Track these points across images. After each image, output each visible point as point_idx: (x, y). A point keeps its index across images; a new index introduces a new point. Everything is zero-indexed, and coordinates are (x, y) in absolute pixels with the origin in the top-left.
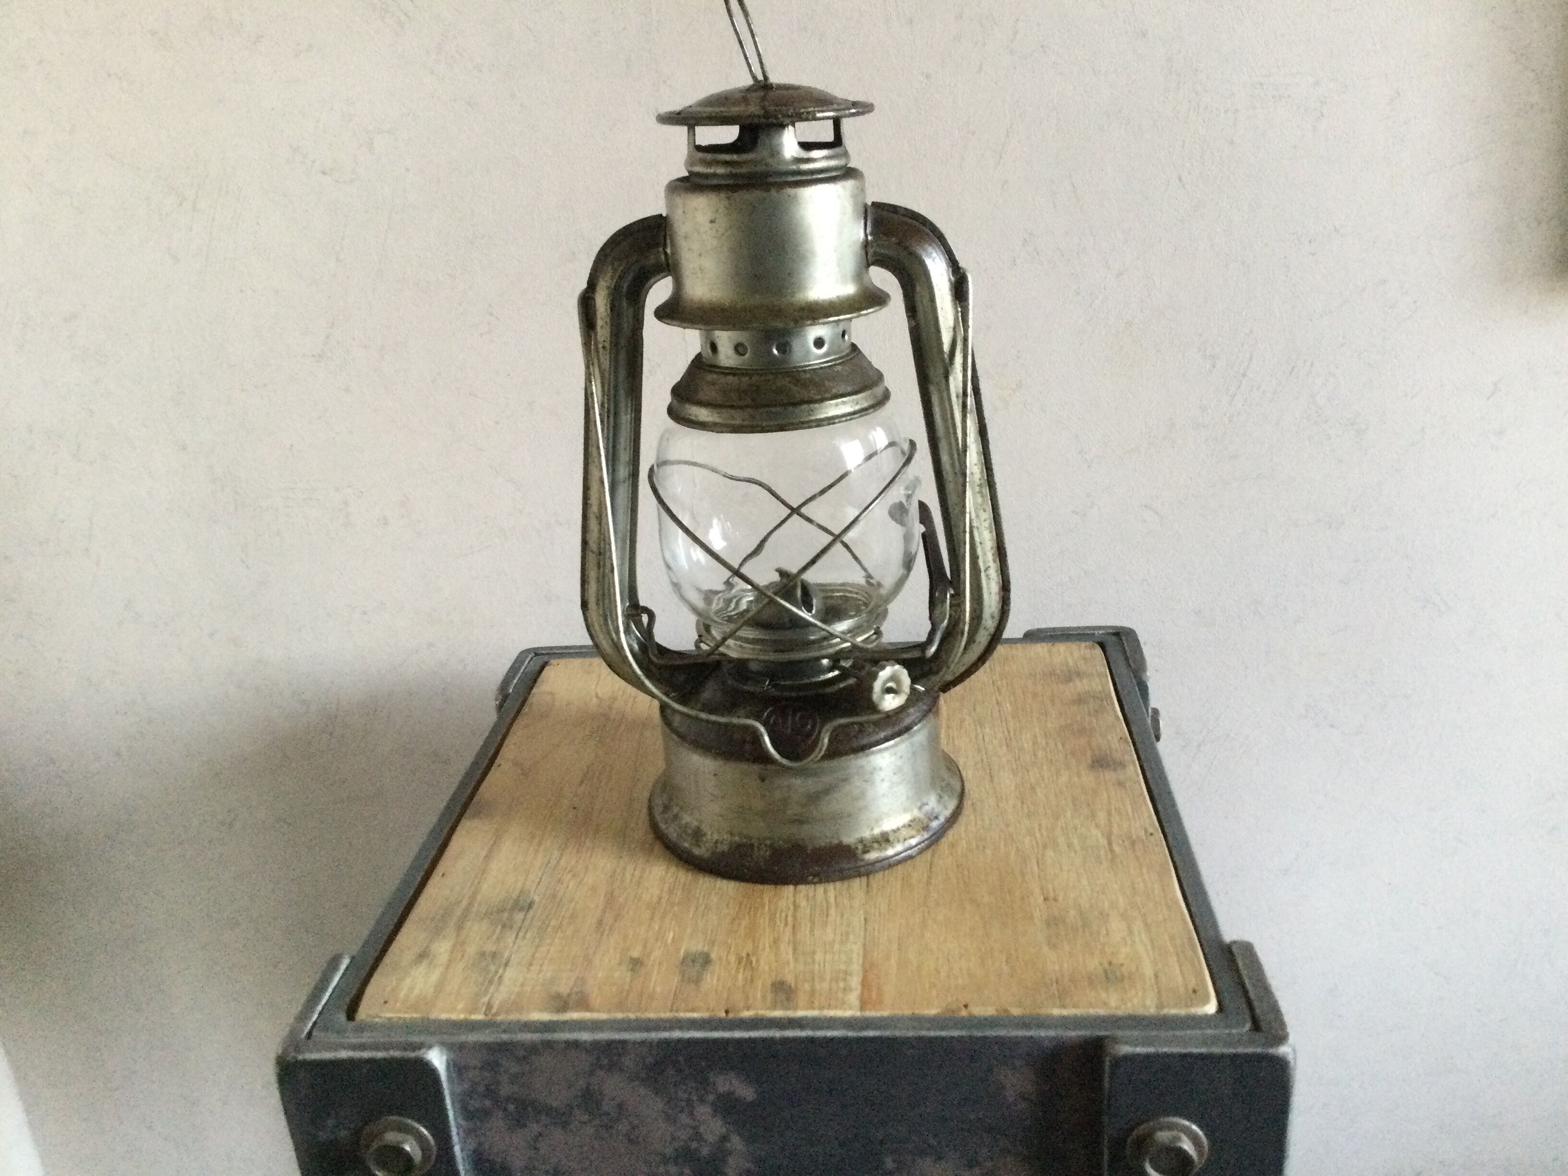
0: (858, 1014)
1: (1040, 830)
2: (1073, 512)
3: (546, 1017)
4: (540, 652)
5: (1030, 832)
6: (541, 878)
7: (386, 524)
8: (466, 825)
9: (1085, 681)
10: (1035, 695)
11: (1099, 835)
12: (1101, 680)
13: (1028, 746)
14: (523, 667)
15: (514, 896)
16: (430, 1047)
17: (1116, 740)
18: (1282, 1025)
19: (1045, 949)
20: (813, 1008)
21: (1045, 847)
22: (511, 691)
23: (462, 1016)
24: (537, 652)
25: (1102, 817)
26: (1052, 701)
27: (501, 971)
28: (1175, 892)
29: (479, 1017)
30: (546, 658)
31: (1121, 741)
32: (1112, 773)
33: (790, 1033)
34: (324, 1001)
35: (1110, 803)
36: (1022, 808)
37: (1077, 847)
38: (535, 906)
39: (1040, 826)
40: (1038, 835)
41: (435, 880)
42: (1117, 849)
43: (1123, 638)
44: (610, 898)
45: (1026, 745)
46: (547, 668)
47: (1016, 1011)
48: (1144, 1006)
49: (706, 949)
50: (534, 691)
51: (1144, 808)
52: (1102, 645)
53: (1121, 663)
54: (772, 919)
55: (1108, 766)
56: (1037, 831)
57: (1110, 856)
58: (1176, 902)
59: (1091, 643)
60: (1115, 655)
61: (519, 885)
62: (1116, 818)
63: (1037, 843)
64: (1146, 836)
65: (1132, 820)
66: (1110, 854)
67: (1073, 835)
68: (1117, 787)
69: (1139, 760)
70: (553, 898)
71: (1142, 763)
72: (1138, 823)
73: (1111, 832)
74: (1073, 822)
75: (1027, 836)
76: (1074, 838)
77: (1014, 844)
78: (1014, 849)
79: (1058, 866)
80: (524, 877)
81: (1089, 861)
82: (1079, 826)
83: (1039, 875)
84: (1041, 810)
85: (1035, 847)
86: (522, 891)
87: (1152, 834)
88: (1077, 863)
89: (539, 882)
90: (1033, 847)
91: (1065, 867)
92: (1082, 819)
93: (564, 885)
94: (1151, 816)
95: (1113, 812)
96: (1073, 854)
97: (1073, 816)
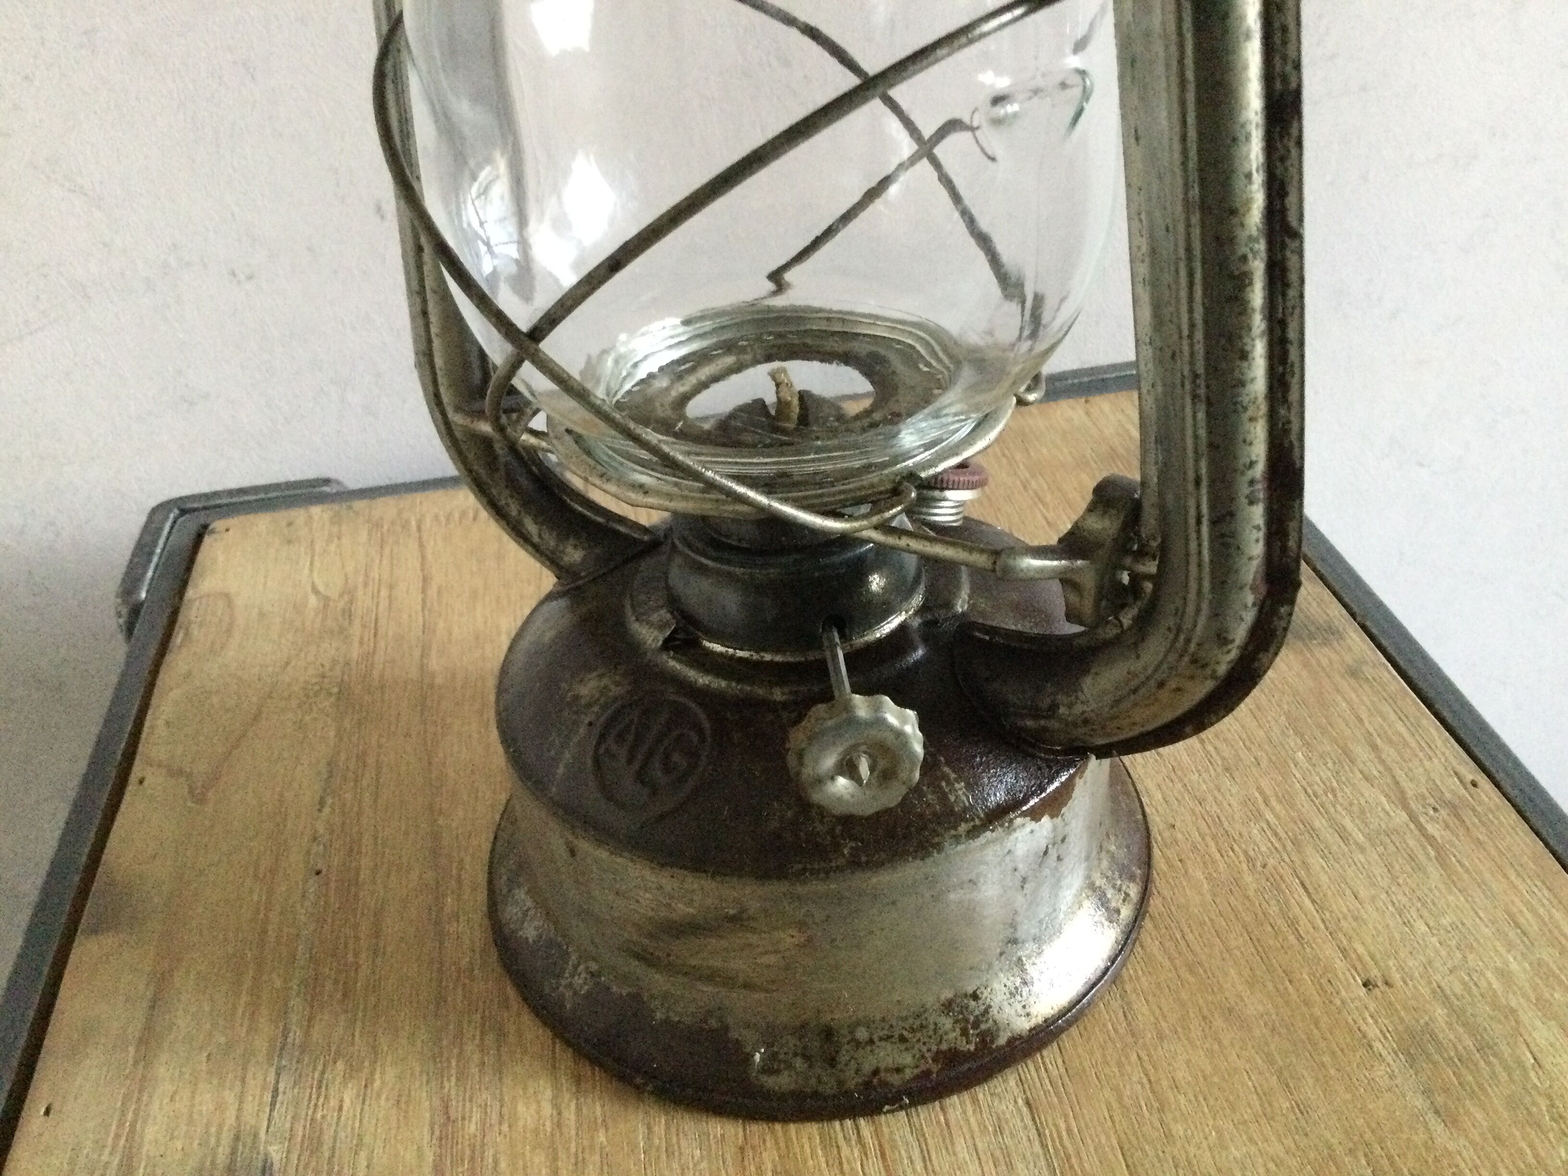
1: (1266, 803)
4: (189, 506)
5: (1253, 814)
6: (276, 1090)
8: (85, 950)
11: (1384, 800)
14: (161, 542)
19: (1437, 1127)
21: (1298, 844)
22: (143, 595)
24: (182, 507)
25: (1362, 752)
30: (202, 518)
32: (1326, 650)
35: (1361, 720)
37: (1361, 838)
39: (1262, 793)
40: (1270, 817)
42: (1431, 828)
46: (207, 540)
50: (190, 593)
55: (1312, 637)
56: (1262, 806)
57: (1432, 853)
62: (1390, 753)
63: (1276, 834)
64: (1466, 789)
65: (1421, 754)
66: (1429, 848)
67: (1334, 806)
68: (1352, 681)
69: (1353, 615)
70: (313, 1144)
71: (1359, 619)
72: (1435, 761)
73: (1403, 792)
74: (1318, 774)
75: (1252, 824)
76: (1340, 813)
77: (1236, 847)
78: (1242, 858)
79: (1348, 892)
80: (238, 1089)
81: (1397, 867)
82: (1335, 784)
83: (1323, 921)
84: (1244, 753)
85: (1277, 845)
86: (237, 1138)
87: (1474, 784)
88: (1379, 879)
89: (275, 1096)
90: (1276, 848)
91: (1363, 893)
92: (1330, 765)
93: (333, 1103)
94: (1447, 740)
95: (1379, 742)
96: (1361, 857)
97: (1309, 760)
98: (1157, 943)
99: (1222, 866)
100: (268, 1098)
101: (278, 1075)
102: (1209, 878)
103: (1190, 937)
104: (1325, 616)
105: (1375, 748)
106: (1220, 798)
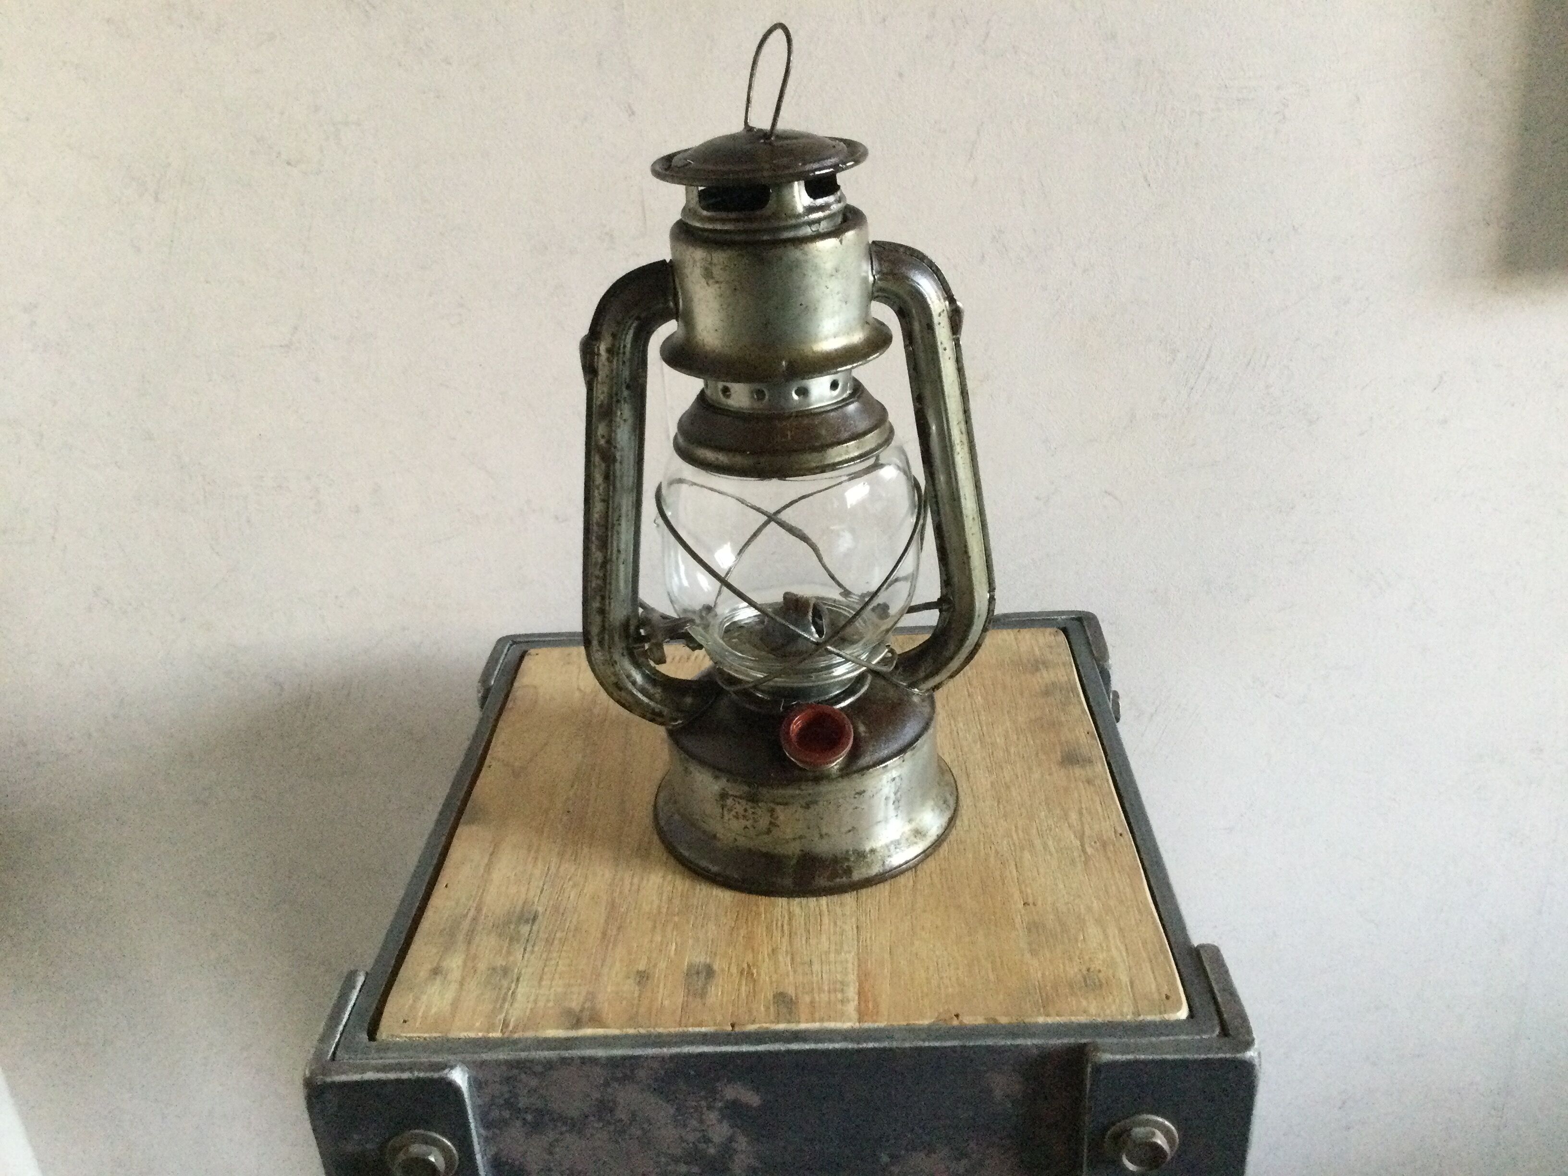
0: (857, 1025)
1: (1016, 831)
3: (561, 1033)
4: (518, 640)
5: (1008, 834)
6: (543, 889)
7: (357, 512)
8: (463, 831)
9: (1051, 671)
10: (1004, 687)
11: (1073, 836)
12: (1066, 669)
13: (1000, 741)
14: (503, 656)
15: (518, 909)
16: (452, 1067)
17: (1083, 734)
18: (1249, 1031)
19: (1028, 956)
20: (814, 1021)
21: (1022, 849)
22: (492, 682)
23: (480, 1035)
24: (514, 640)
25: (1074, 816)
26: (1022, 694)
27: (513, 986)
28: (1145, 893)
29: (496, 1034)
30: (524, 647)
31: (1088, 735)
32: (1081, 770)
33: (795, 1046)
34: (345, 1020)
35: (1080, 802)
36: (999, 808)
37: (1053, 850)
38: (540, 917)
39: (1016, 827)
40: (1015, 837)
41: (439, 890)
42: (1089, 850)
43: (1085, 623)
44: (612, 906)
45: (998, 740)
46: (526, 659)
47: (1004, 1020)
48: (1122, 1015)
49: (708, 960)
50: (516, 684)
51: (1112, 807)
52: (1065, 631)
53: (1084, 650)
54: (769, 929)
55: (1077, 762)
56: (1014, 833)
57: (1083, 859)
58: (1146, 905)
59: (1056, 629)
60: (1078, 641)
61: (523, 894)
62: (1087, 818)
63: (1014, 844)
64: (1116, 837)
65: (1102, 819)
66: (1083, 856)
67: (1048, 836)
68: (1086, 785)
70: (556, 909)
71: (1109, 757)
72: (1108, 823)
73: (1084, 835)
74: (1048, 823)
75: (1005, 838)
76: (1049, 839)
77: (992, 846)
78: (993, 851)
79: (1035, 870)
80: (527, 886)
81: (1063, 862)
82: (1053, 827)
83: (1018, 879)
84: (1016, 810)
85: (1013, 849)
86: (525, 902)
87: (1122, 835)
88: (1053, 866)
89: (541, 892)
90: (1011, 850)
91: (1042, 870)
92: (1055, 819)
93: (566, 895)
94: (1120, 812)
95: (1084, 811)
96: (1049, 857)
97: (1046, 817)
100: (539, 891)
101: (544, 883)
104: (1090, 755)
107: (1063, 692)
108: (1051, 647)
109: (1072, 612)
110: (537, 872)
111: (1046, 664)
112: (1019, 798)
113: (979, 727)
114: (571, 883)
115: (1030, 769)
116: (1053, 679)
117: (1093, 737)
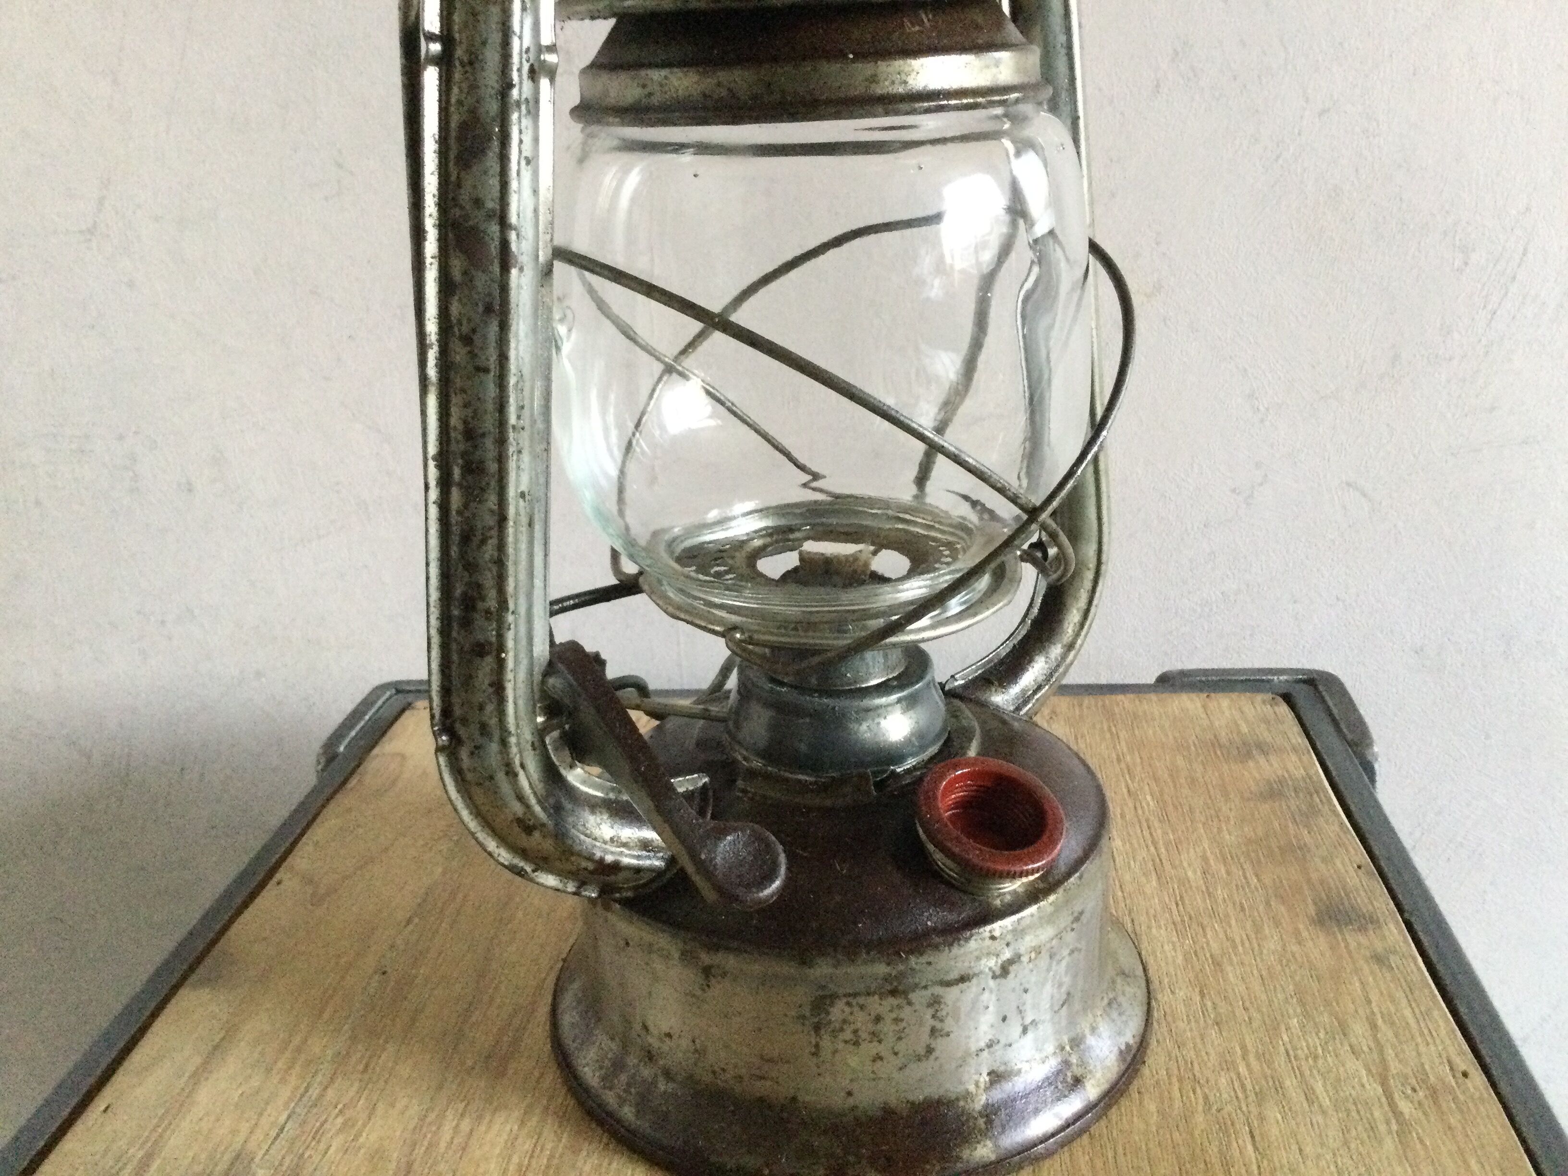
1: (1244, 1057)
2: (1233, 491)
4: (404, 688)
5: (1227, 1064)
6: (282, 1129)
8: (185, 1001)
9: (1273, 758)
10: (1192, 782)
11: (1364, 1072)
12: (1300, 759)
13: (1194, 875)
14: (370, 713)
17: (1352, 873)
21: (1261, 1097)
22: (342, 749)
24: (400, 689)
25: (1359, 1029)
26: (1226, 795)
30: (410, 700)
31: (1360, 872)
32: (1359, 937)
35: (1369, 1002)
37: (1326, 1102)
39: (1243, 1047)
40: (1242, 1069)
41: (90, 1121)
42: (1404, 1106)
43: (1321, 688)
45: (1190, 874)
50: (376, 751)
51: (1436, 1013)
52: (1288, 698)
53: (1328, 728)
55: (1349, 922)
56: (1239, 1060)
57: (1395, 1127)
59: (1269, 696)
60: (1314, 716)
61: (240, 1139)
62: (1387, 1035)
63: (1243, 1086)
64: (1455, 1078)
65: (1419, 1040)
66: (1394, 1121)
67: (1311, 1071)
68: (1374, 966)
69: (1401, 910)
71: (1406, 915)
72: (1432, 1046)
73: (1386, 1068)
74: (1307, 1041)
75: (1223, 1073)
76: (1314, 1078)
77: (1198, 1090)
78: (1201, 1101)
79: (1294, 1147)
80: (253, 1122)
81: (1354, 1133)
82: (1320, 1051)
83: (1259, 1167)
84: (1239, 1012)
85: (1240, 1095)
86: (238, 1157)
87: (1465, 1075)
88: (1331, 1141)
89: (278, 1135)
90: (1237, 1097)
91: (1308, 1149)
92: (1322, 1035)
93: (322, 1146)
94: (1453, 1031)
95: (1380, 1022)
96: (1320, 1119)
97: (1303, 1027)
98: (1087, 1158)
99: (1177, 1103)
100: (273, 1134)
101: (289, 1117)
102: (1161, 1112)
103: (1121, 1159)
104: (1370, 907)
105: (1374, 1027)
106: (1200, 1046)
107: (1301, 795)
108: (1267, 722)
109: (1297, 671)
110: (285, 1093)
111: (1263, 748)
112: (1242, 988)
113: (1152, 849)
114: (340, 1120)
115: (1258, 929)
116: (1280, 773)
117: (1369, 873)
